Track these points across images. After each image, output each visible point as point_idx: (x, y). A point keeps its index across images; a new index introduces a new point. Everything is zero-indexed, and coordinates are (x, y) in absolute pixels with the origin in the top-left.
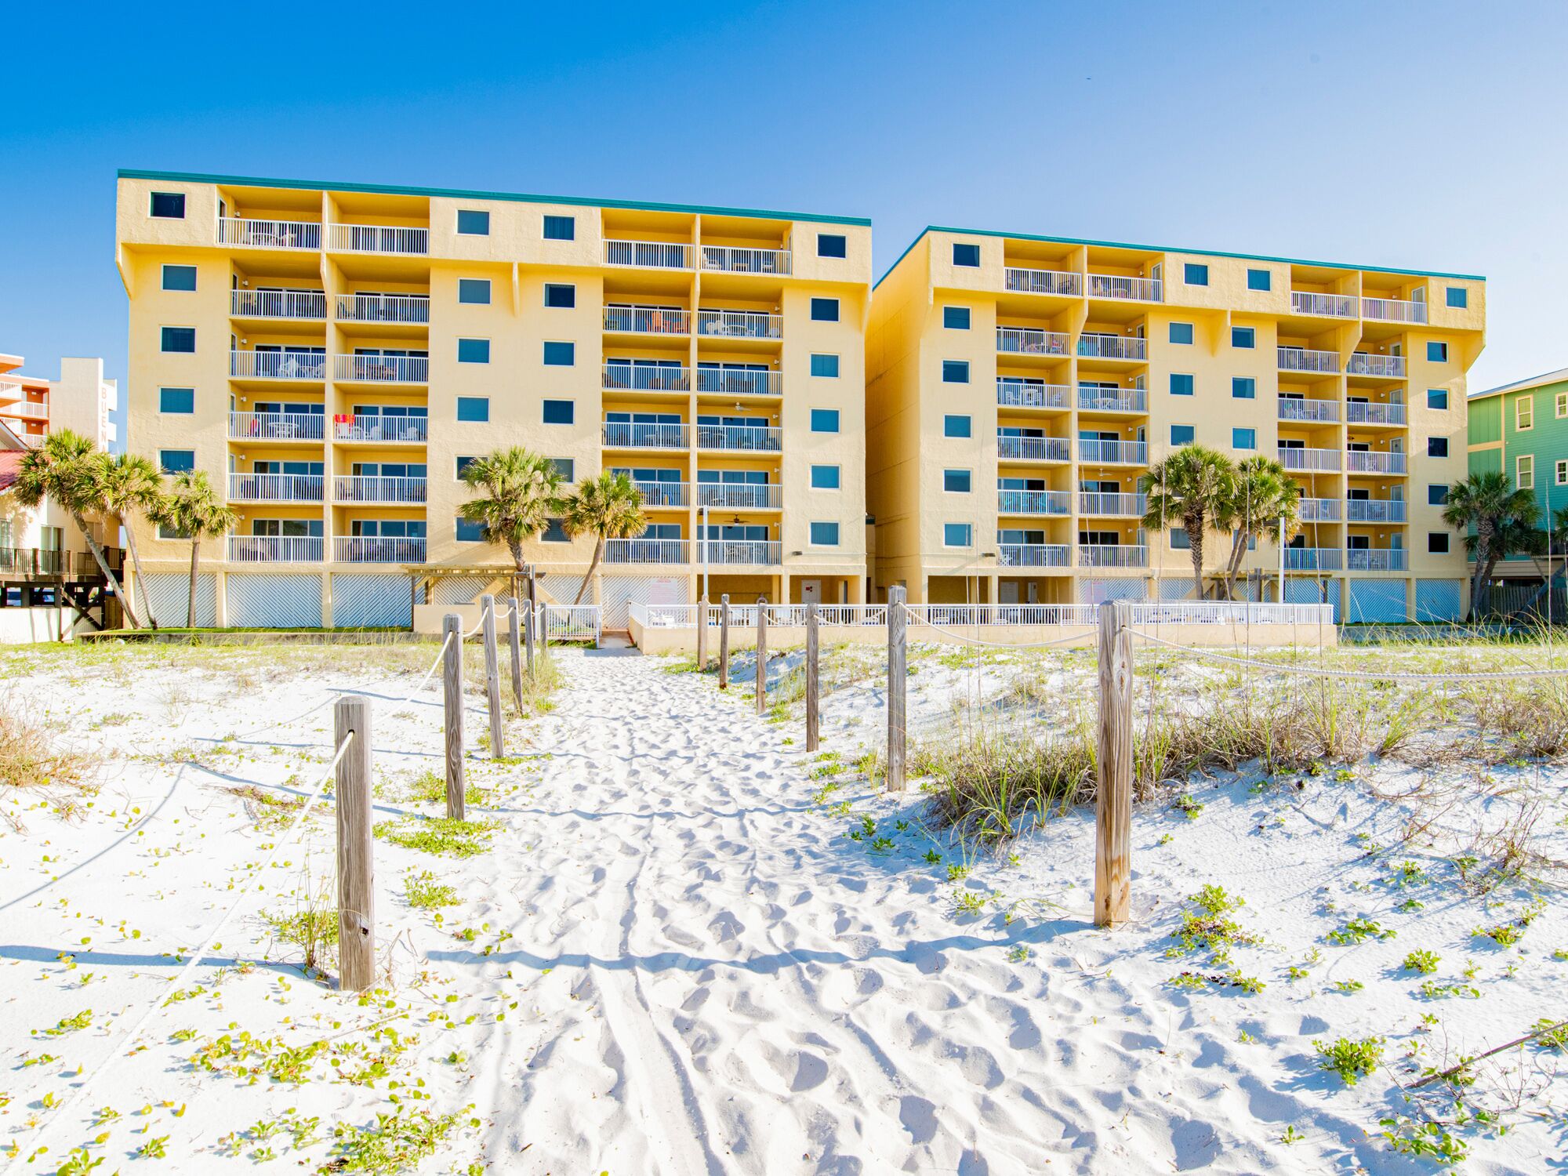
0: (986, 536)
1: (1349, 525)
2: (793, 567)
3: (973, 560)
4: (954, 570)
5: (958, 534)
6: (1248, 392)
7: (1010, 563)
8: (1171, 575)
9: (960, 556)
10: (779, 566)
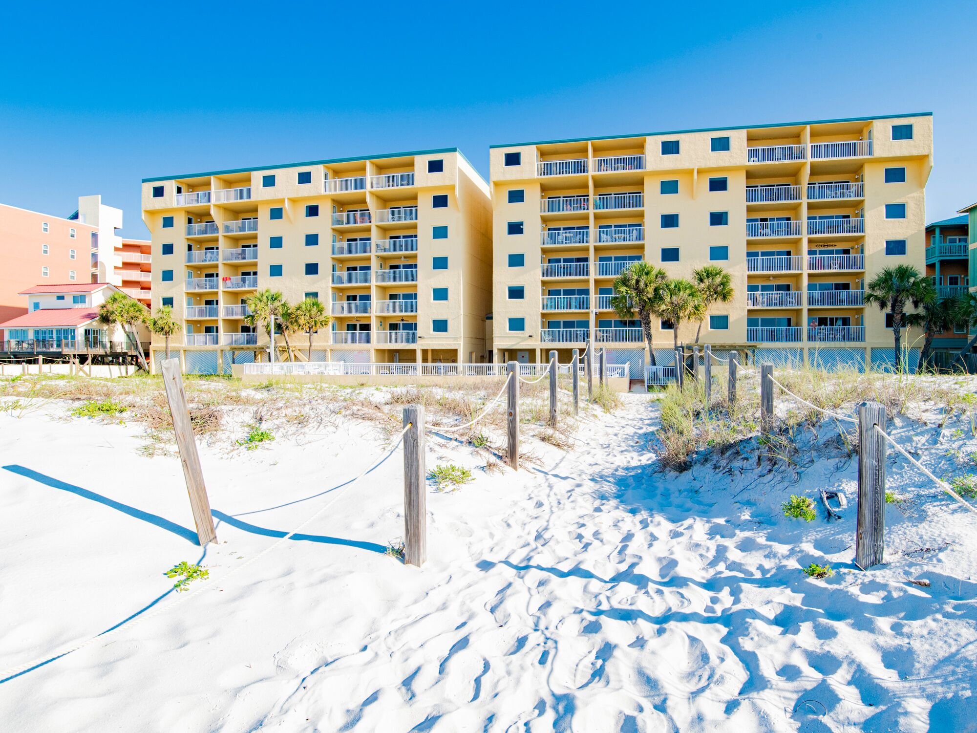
0: (534, 325)
1: (809, 310)
2: (422, 345)
3: (524, 339)
4: (513, 345)
5: (517, 324)
6: (724, 221)
7: (551, 341)
8: (660, 347)
9: (517, 337)
10: (414, 344)
